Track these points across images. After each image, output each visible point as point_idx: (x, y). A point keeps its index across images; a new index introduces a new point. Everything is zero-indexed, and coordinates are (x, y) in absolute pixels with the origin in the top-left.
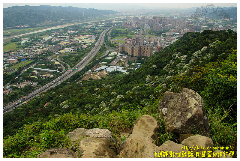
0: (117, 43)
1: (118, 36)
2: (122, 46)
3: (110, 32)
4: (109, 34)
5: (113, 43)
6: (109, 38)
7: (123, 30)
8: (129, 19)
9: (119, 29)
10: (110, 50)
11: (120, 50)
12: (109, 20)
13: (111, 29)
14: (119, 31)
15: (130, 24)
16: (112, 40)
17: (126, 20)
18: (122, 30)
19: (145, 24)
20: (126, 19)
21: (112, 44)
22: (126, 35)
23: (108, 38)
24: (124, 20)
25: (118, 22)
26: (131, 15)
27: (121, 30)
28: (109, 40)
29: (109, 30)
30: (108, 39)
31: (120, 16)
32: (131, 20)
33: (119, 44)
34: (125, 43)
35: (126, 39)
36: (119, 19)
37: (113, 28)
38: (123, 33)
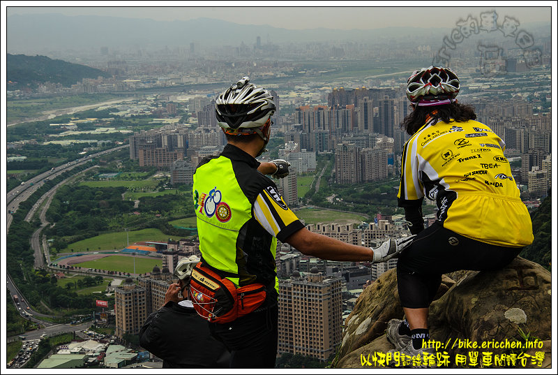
0: (100, 278)
1: (101, 229)
2: (133, 297)
3: (44, 205)
4: (42, 216)
5: (72, 278)
6: (41, 248)
7: (138, 188)
8: (176, 110)
9: (109, 181)
10: (52, 329)
11: (122, 325)
12: (38, 125)
13: (50, 185)
14: (108, 193)
15: (180, 144)
16: (63, 260)
17: (156, 120)
18: (131, 184)
19: (282, 142)
20: (155, 115)
21: (62, 284)
22: (157, 217)
23: (34, 243)
24: (138, 121)
25: (104, 136)
26: (184, 89)
27: (123, 190)
28: (38, 263)
29: (38, 195)
30: (38, 255)
31: (112, 94)
32: (185, 118)
33: (117, 282)
34: (156, 270)
35: (160, 248)
36: (105, 114)
37: (66, 175)
38: (139, 210)
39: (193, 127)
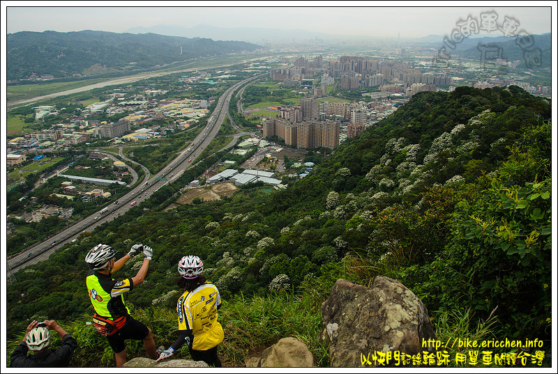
0: (259, 118)
1: (260, 101)
2: (269, 125)
3: (241, 92)
4: (241, 96)
5: (249, 117)
6: (240, 106)
7: (273, 88)
8: (287, 61)
9: (263, 85)
10: (243, 133)
11: (265, 134)
12: (241, 65)
13: (244, 85)
14: (262, 89)
15: (288, 73)
16: (247, 111)
17: (280, 64)
18: (270, 86)
19: (323, 74)
20: (280, 62)
21: (246, 119)
22: (278, 98)
23: (238, 105)
24: (274, 64)
25: (262, 69)
26: (290, 53)
27: (267, 88)
28: (239, 111)
29: (240, 88)
30: (239, 109)
31: (265, 55)
32: (289, 64)
33: (264, 119)
34: (277, 116)
35: (279, 108)
36: (263, 61)
37: (249, 82)
38: (272, 95)
39: (292, 67)
